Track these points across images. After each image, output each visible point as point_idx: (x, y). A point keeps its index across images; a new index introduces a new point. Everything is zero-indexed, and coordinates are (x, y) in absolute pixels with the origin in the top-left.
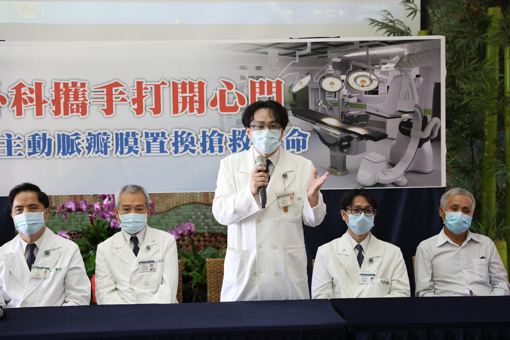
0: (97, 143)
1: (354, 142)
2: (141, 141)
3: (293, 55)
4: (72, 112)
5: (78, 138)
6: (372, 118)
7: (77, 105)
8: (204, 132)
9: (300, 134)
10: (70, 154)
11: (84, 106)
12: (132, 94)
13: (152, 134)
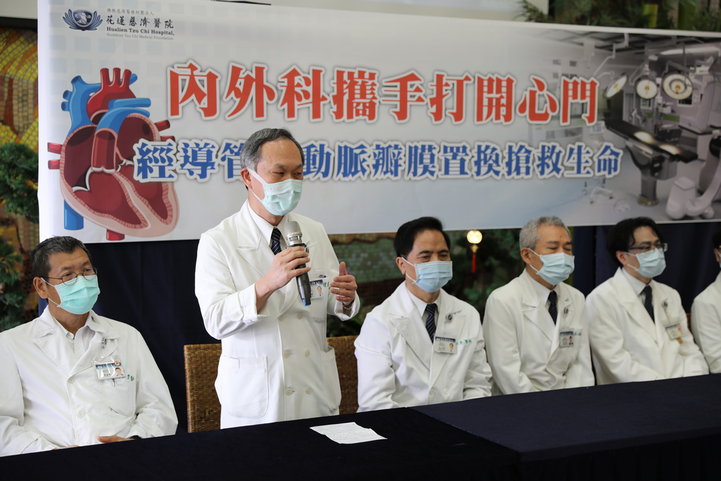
0: (386, 160)
1: (666, 163)
2: (438, 158)
3: (609, 48)
4: (358, 114)
5: (363, 152)
6: (685, 134)
7: (364, 104)
8: (510, 148)
9: (613, 153)
10: (353, 174)
11: (372, 105)
12: (429, 92)
13: (452, 149)
